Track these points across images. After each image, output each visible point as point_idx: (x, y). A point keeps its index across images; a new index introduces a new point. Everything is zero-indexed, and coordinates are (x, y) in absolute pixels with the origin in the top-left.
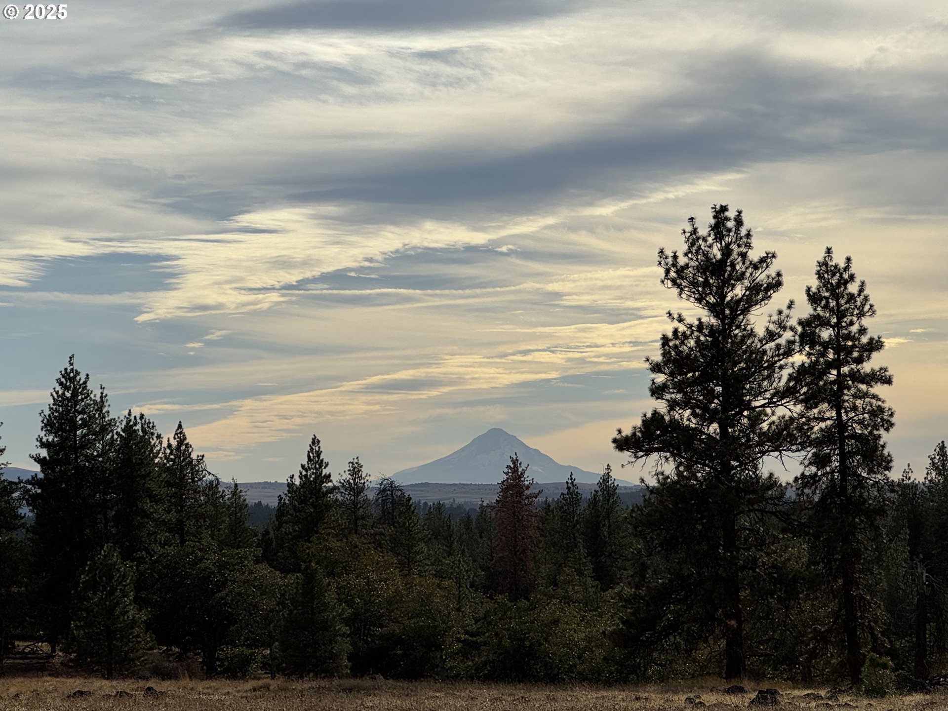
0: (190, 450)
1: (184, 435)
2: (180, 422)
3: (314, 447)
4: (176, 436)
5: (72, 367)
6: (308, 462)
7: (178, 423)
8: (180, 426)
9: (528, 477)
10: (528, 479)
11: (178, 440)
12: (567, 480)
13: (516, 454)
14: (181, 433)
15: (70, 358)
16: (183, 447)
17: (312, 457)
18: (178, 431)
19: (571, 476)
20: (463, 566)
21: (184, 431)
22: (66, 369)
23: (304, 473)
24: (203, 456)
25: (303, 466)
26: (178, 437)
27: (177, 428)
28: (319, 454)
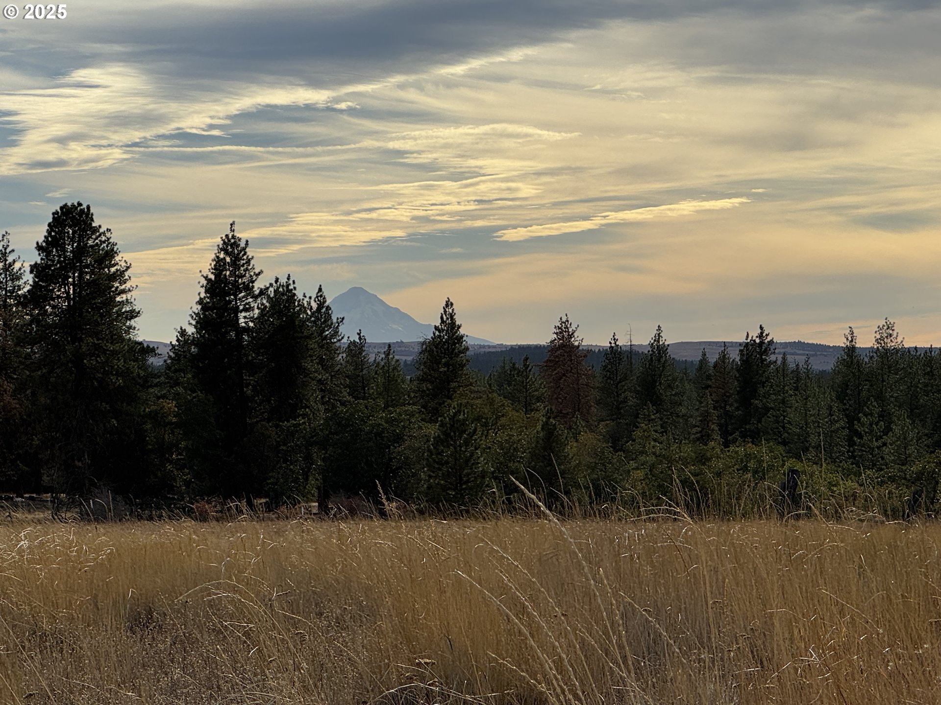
0: (330, 312)
1: (324, 298)
2: (320, 286)
3: (447, 310)
4: (317, 300)
5: (232, 233)
6: (441, 324)
7: (318, 287)
8: (320, 290)
9: (578, 337)
10: (578, 339)
11: (319, 302)
12: (610, 340)
13: (566, 315)
14: (321, 296)
15: (231, 225)
16: (324, 310)
17: (445, 320)
18: (319, 294)
19: (614, 336)
20: (580, 422)
21: (324, 294)
22: (227, 236)
23: (437, 333)
24: (343, 319)
25: (436, 328)
26: (318, 300)
27: (317, 291)
28: (452, 316)
